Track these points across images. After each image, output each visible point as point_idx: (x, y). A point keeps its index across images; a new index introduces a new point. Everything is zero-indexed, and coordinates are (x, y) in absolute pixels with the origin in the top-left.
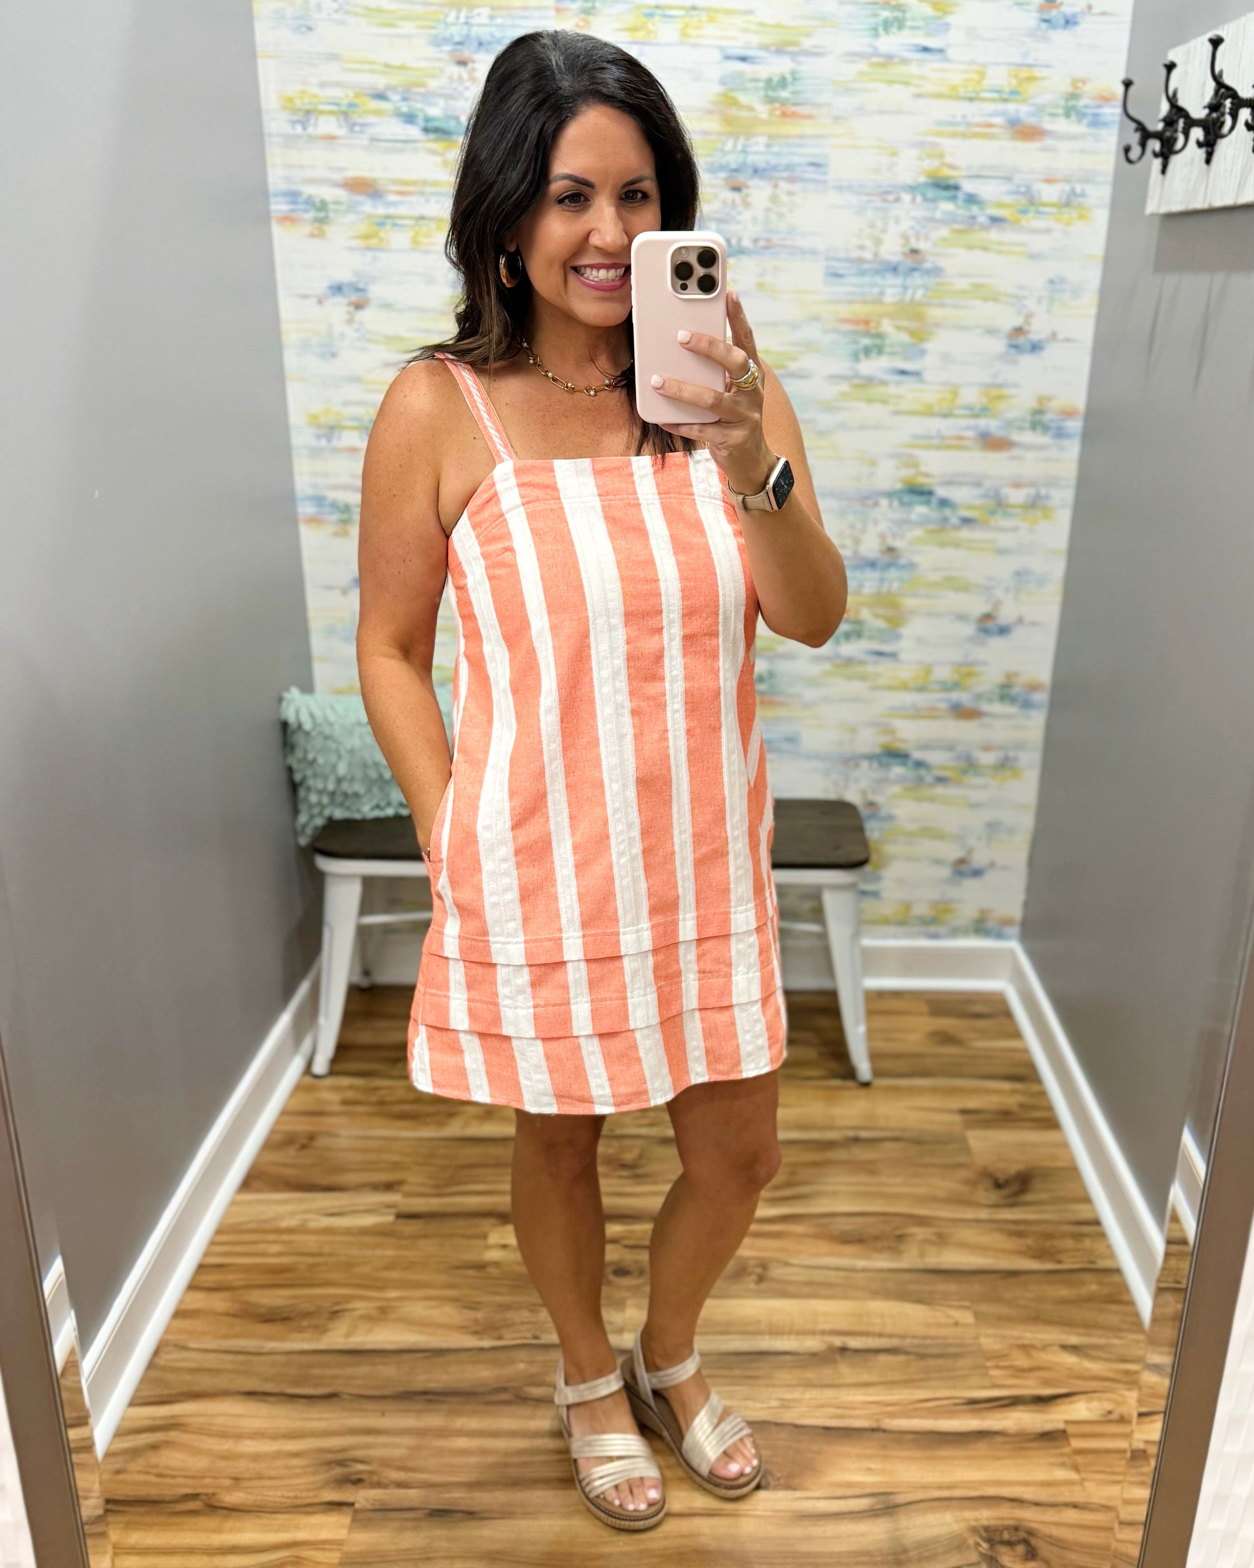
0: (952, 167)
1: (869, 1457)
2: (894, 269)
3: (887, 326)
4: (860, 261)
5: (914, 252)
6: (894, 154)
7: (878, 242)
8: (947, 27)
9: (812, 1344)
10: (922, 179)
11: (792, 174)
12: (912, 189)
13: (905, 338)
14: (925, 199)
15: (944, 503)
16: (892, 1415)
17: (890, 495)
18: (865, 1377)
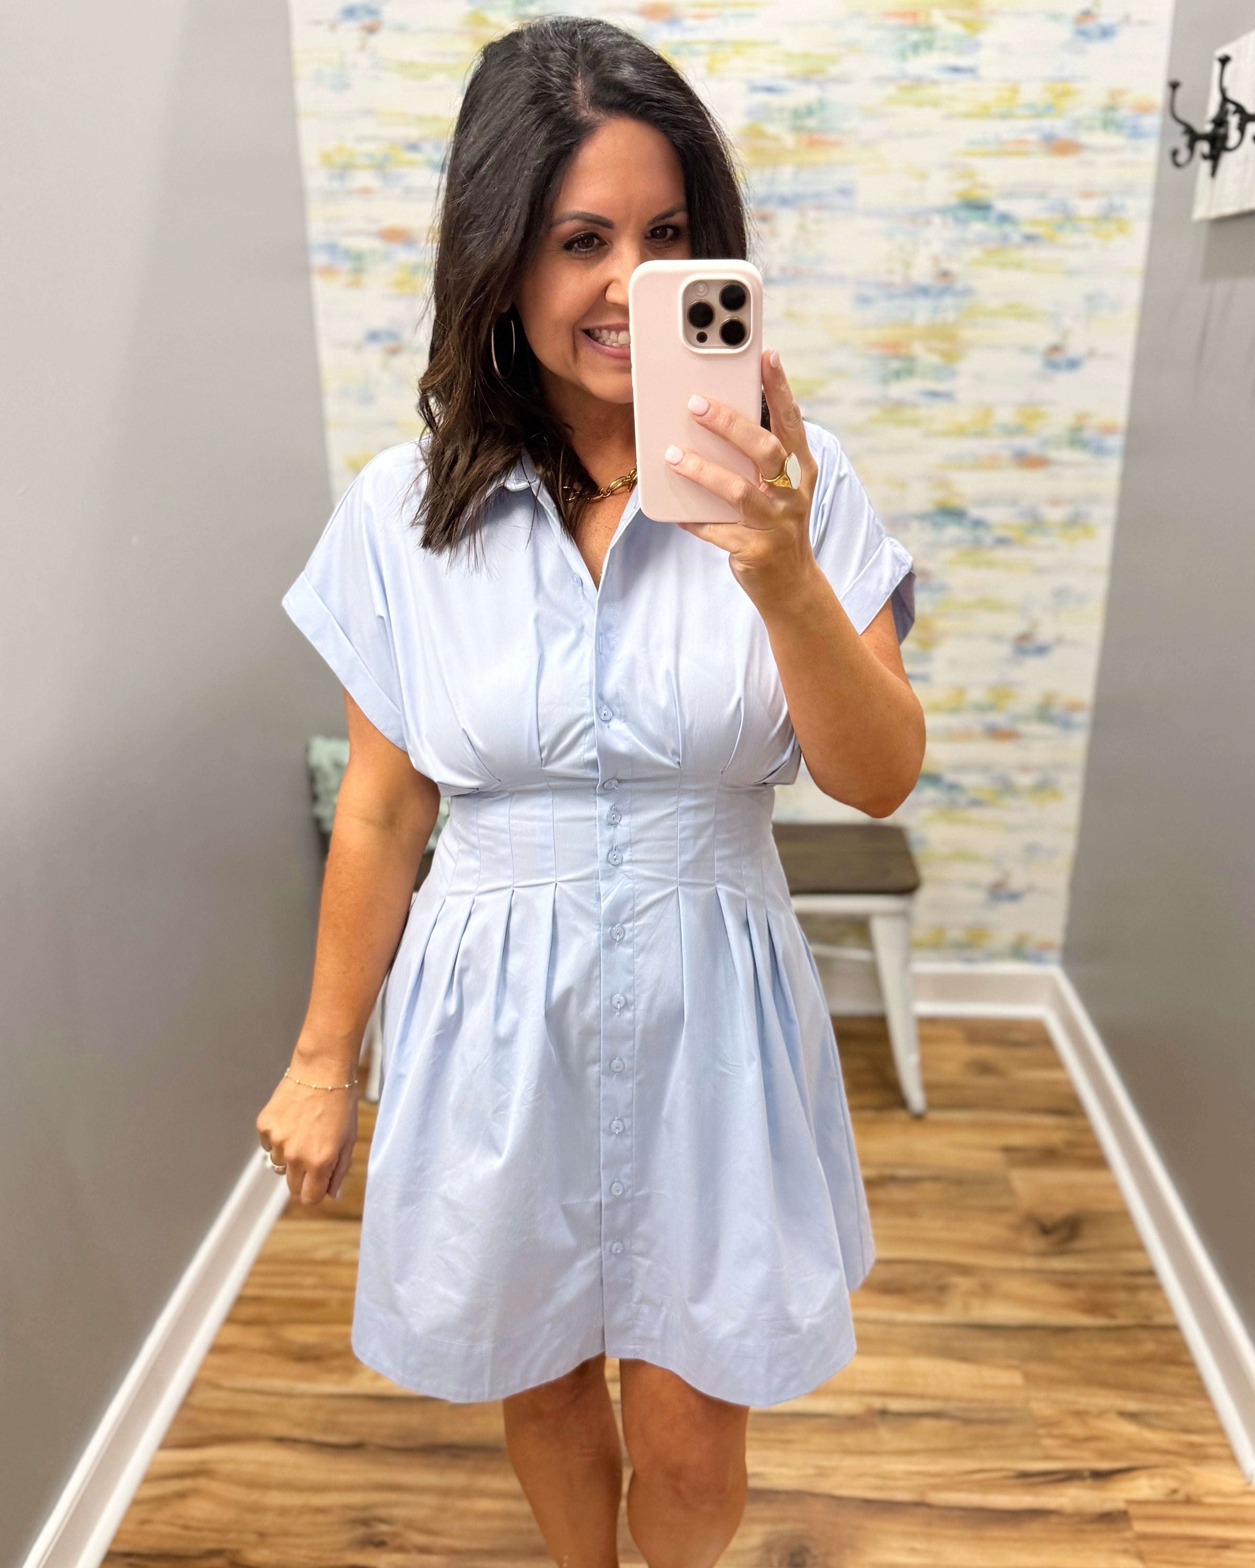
0: (984, 186)
1: (914, 1535)
2: (924, 291)
3: (918, 349)
4: (890, 285)
5: (945, 275)
6: (923, 176)
7: (907, 265)
8: (978, 45)
9: (850, 1405)
10: (953, 200)
11: (820, 202)
12: (943, 211)
13: (935, 359)
14: (957, 220)
15: (978, 524)
16: (937, 1488)
17: (922, 517)
18: (907, 1444)
